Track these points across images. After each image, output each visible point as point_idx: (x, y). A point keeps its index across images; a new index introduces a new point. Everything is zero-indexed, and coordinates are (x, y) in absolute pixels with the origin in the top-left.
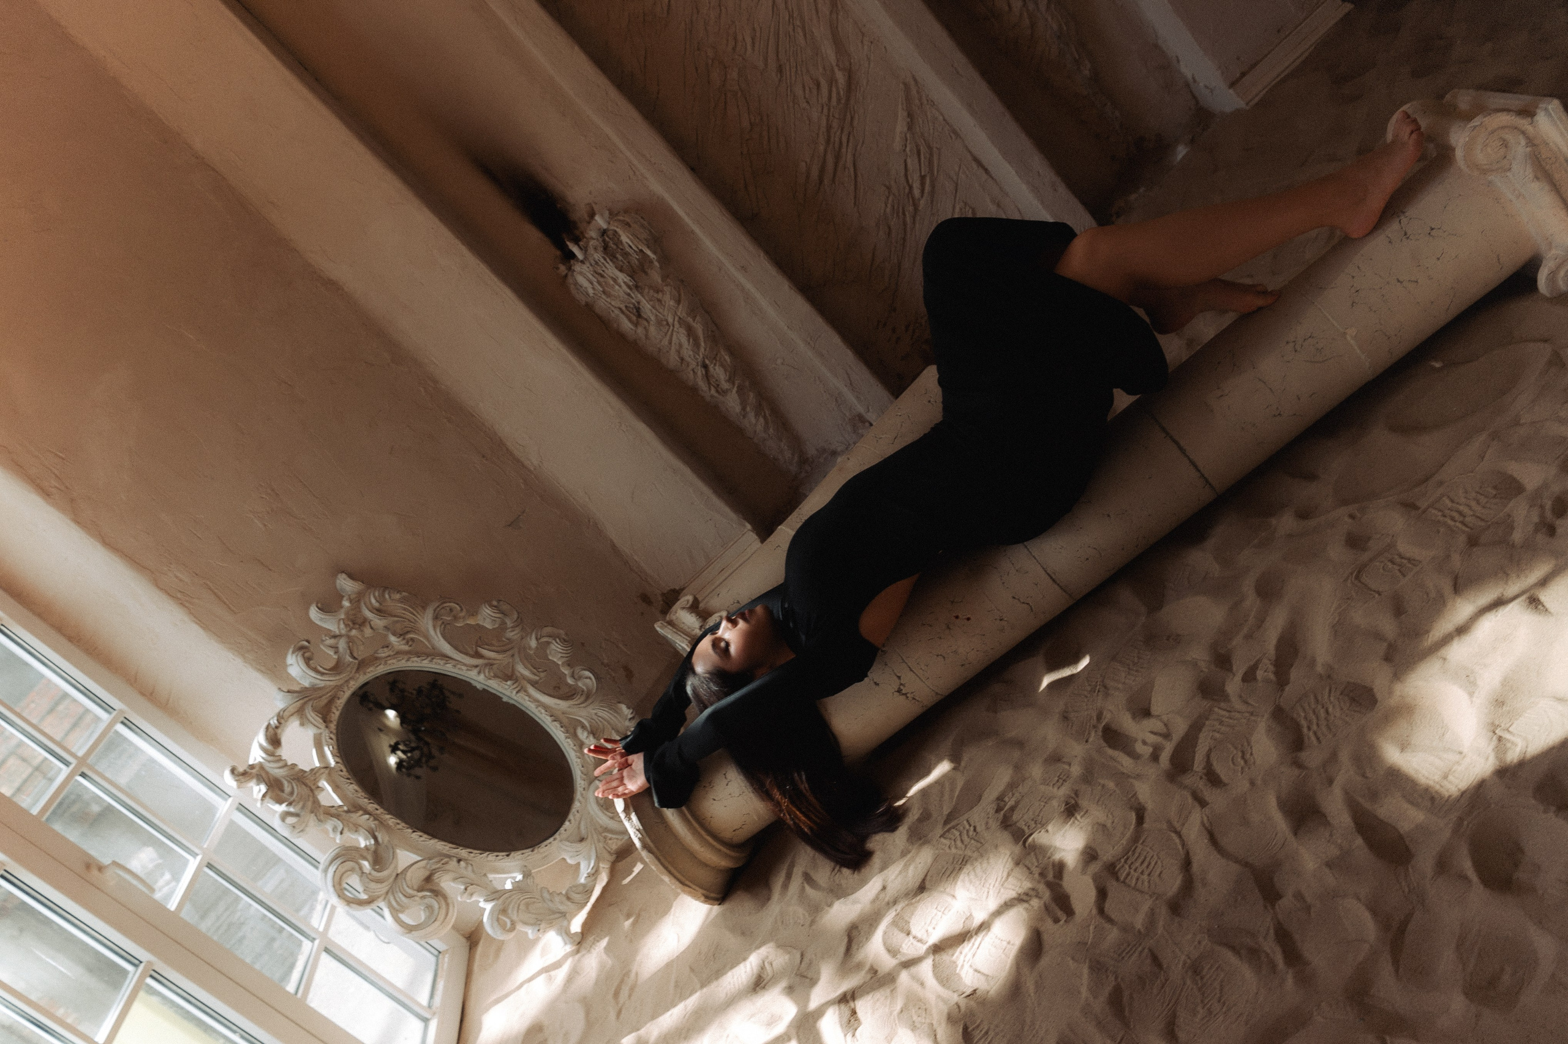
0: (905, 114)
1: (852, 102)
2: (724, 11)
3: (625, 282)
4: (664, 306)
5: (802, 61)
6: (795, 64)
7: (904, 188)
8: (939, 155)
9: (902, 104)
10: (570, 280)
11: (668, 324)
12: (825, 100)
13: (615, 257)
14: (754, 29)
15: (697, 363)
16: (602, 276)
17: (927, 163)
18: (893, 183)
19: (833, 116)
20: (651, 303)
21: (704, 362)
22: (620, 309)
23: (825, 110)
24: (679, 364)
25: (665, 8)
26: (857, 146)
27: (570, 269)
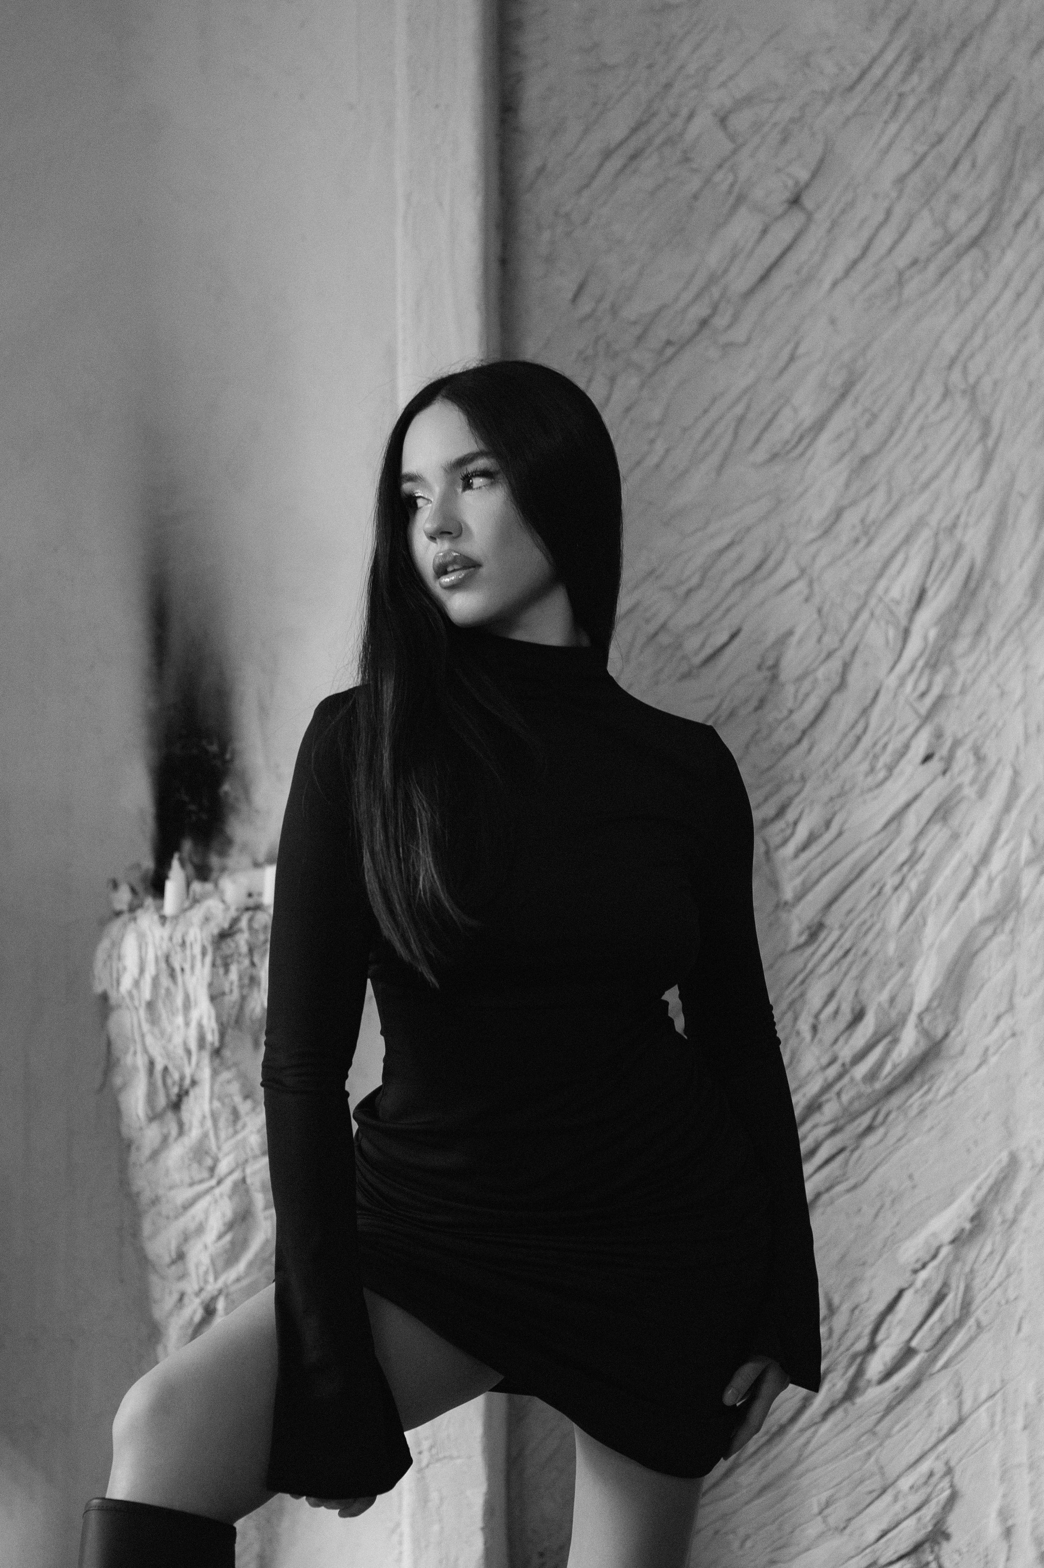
0: (971, 1211)
1: (895, 1101)
2: (805, 744)
3: (200, 1026)
4: (236, 1133)
5: (865, 953)
6: (848, 946)
7: (858, 1338)
8: (971, 1340)
9: (979, 1188)
10: (115, 927)
11: (212, 1170)
12: (846, 1053)
13: (226, 967)
14: (828, 824)
15: (201, 1290)
16: (172, 974)
17: (938, 1332)
18: (845, 1308)
19: (839, 1094)
20: (217, 1104)
21: (214, 1299)
22: (152, 1064)
23: (832, 1072)
24: (167, 1260)
25: (708, 651)
26: (839, 1183)
27: (132, 909)
